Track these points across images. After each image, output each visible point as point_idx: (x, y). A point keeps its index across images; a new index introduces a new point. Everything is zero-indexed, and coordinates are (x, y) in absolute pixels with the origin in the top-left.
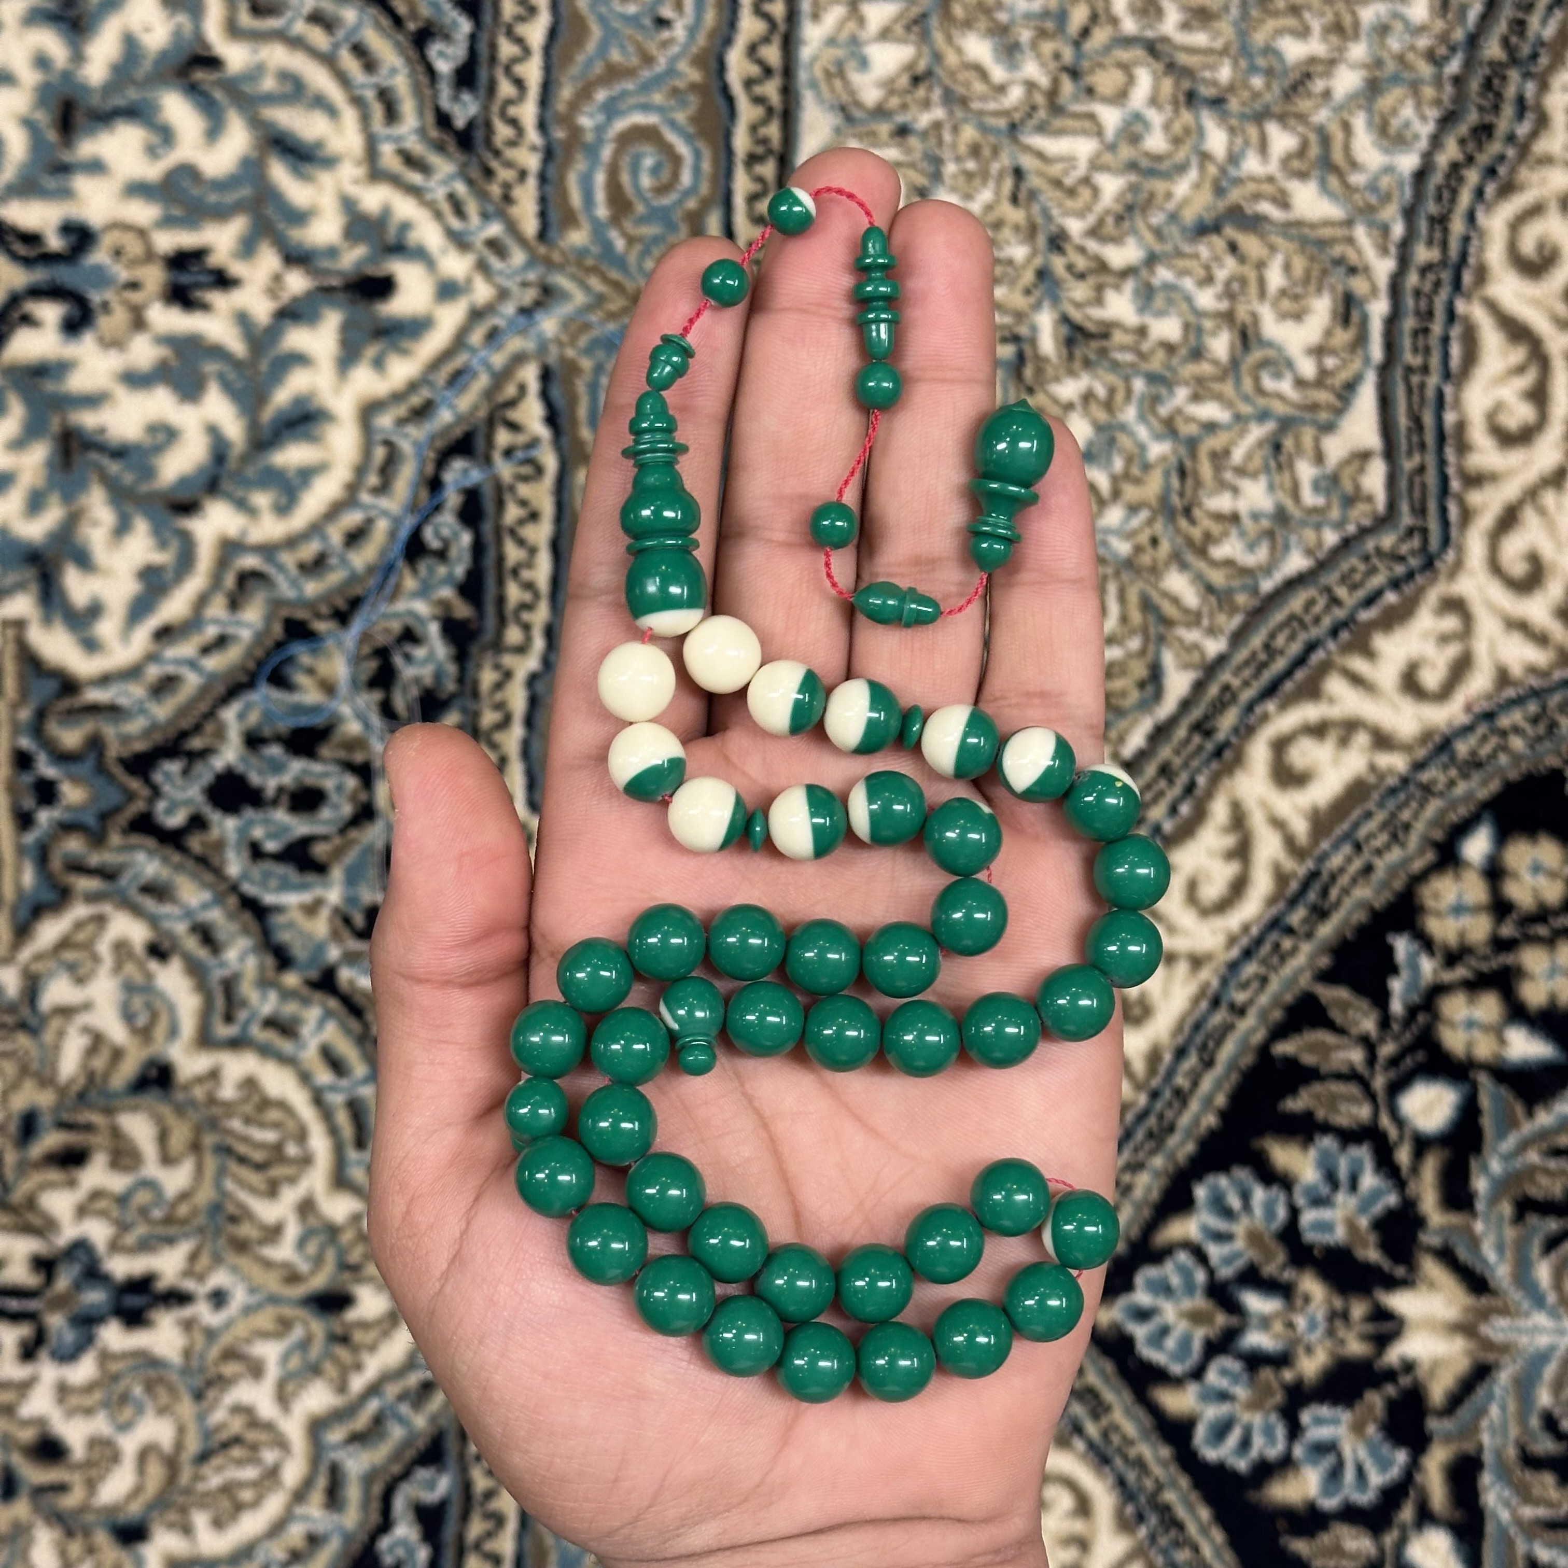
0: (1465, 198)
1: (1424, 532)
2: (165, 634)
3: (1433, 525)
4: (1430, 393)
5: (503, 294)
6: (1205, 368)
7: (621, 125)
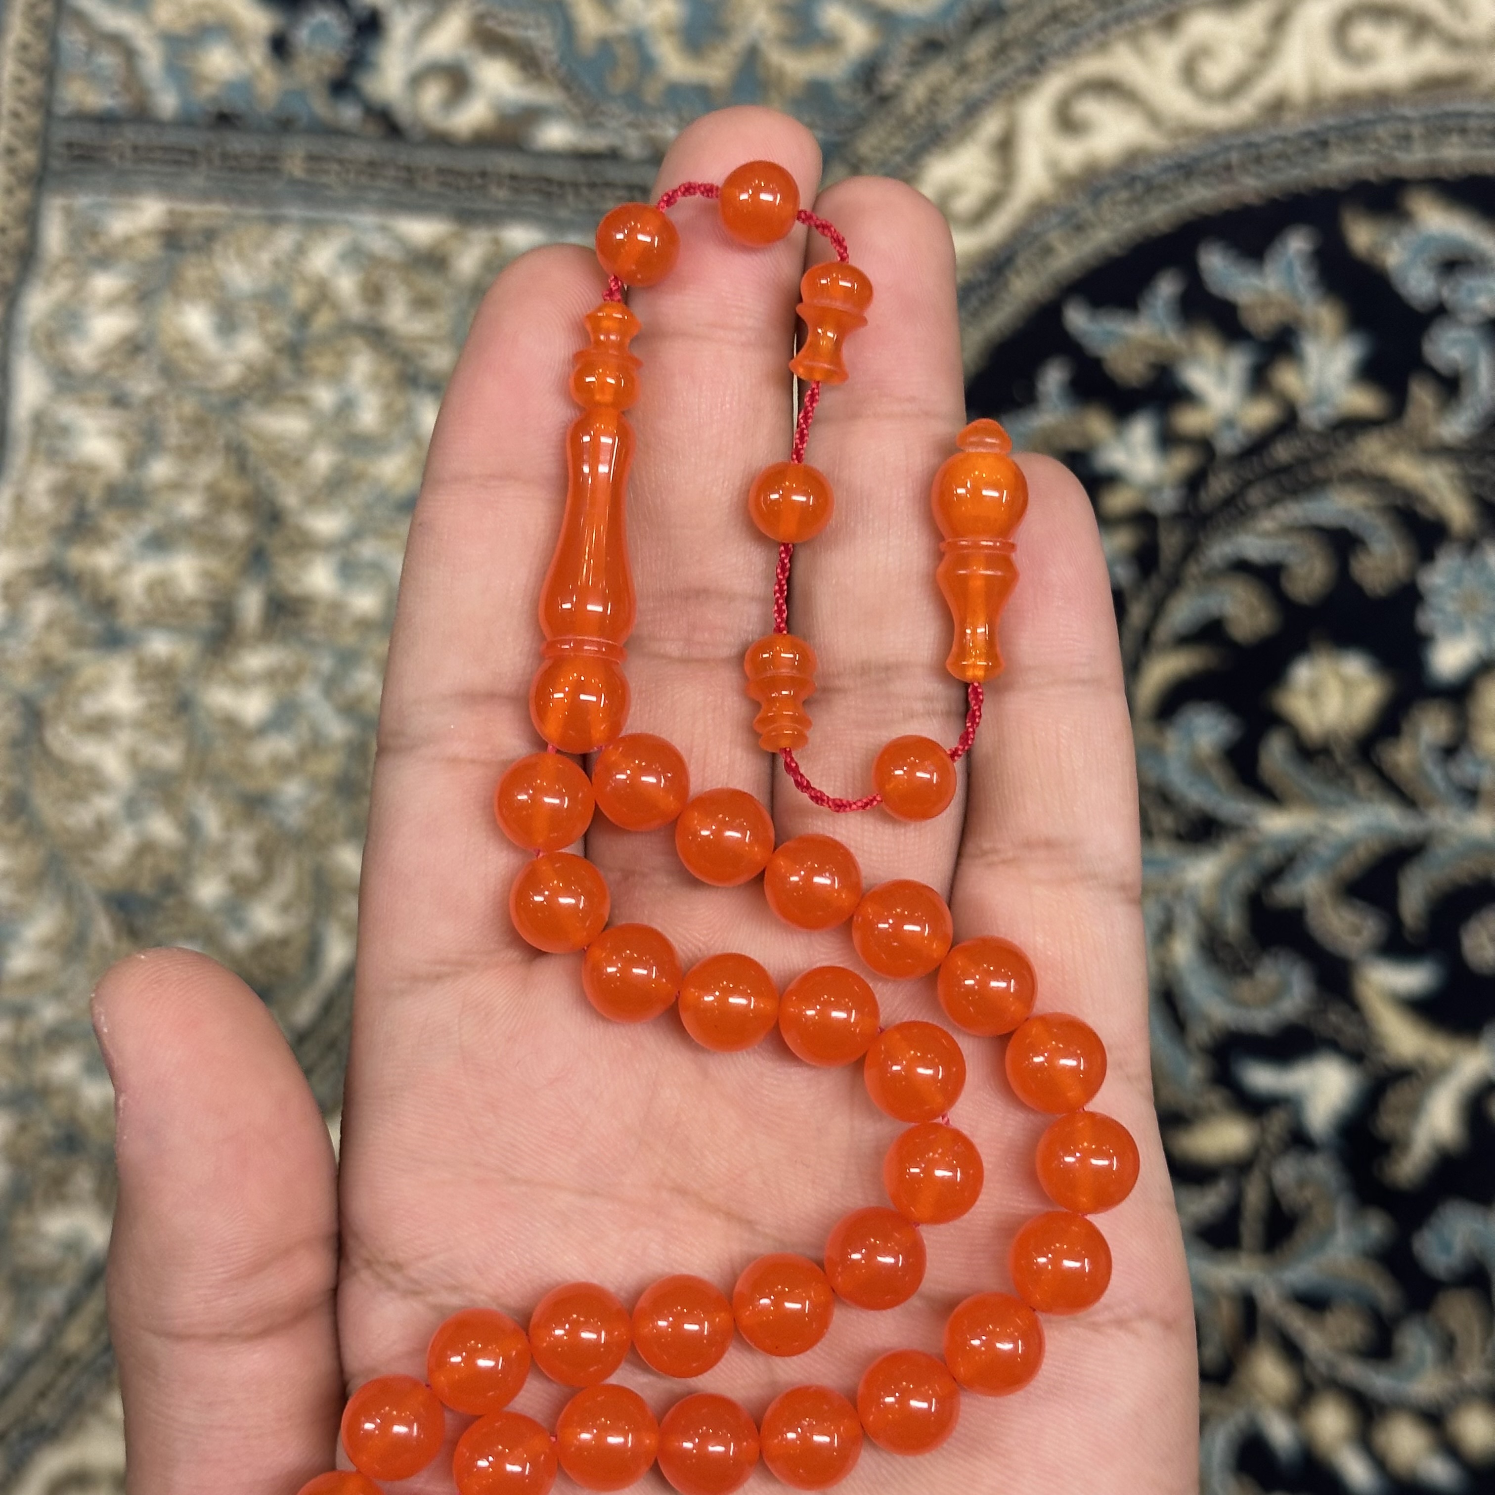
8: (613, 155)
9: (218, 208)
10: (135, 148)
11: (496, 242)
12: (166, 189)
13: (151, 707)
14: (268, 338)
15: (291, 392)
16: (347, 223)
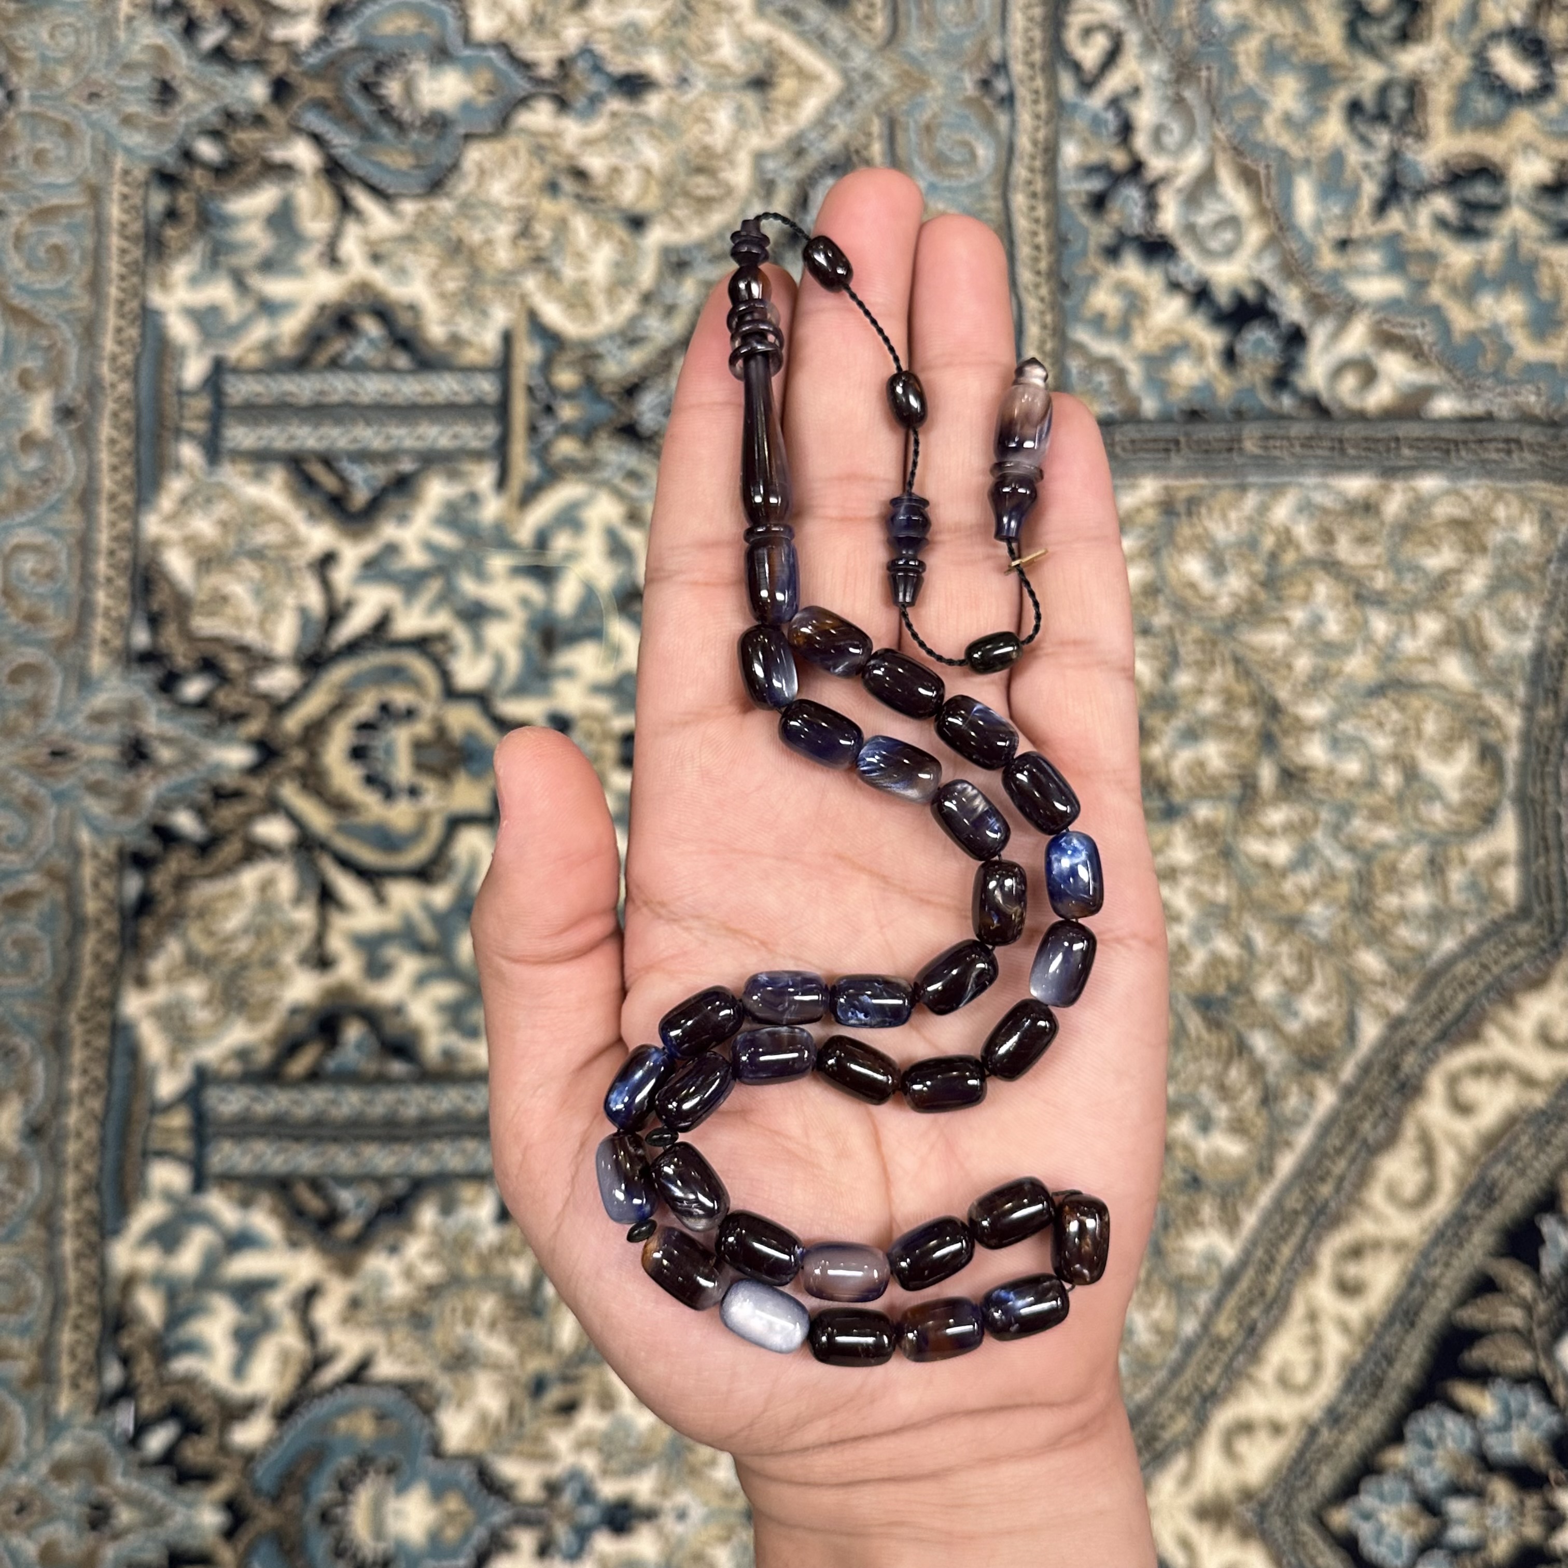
8: (1489, 417)
9: (1201, 481)
10: (1133, 442)
11: (1414, 489)
12: (1159, 470)
13: (1206, 857)
14: (1252, 575)
15: (1275, 615)
16: (1300, 485)
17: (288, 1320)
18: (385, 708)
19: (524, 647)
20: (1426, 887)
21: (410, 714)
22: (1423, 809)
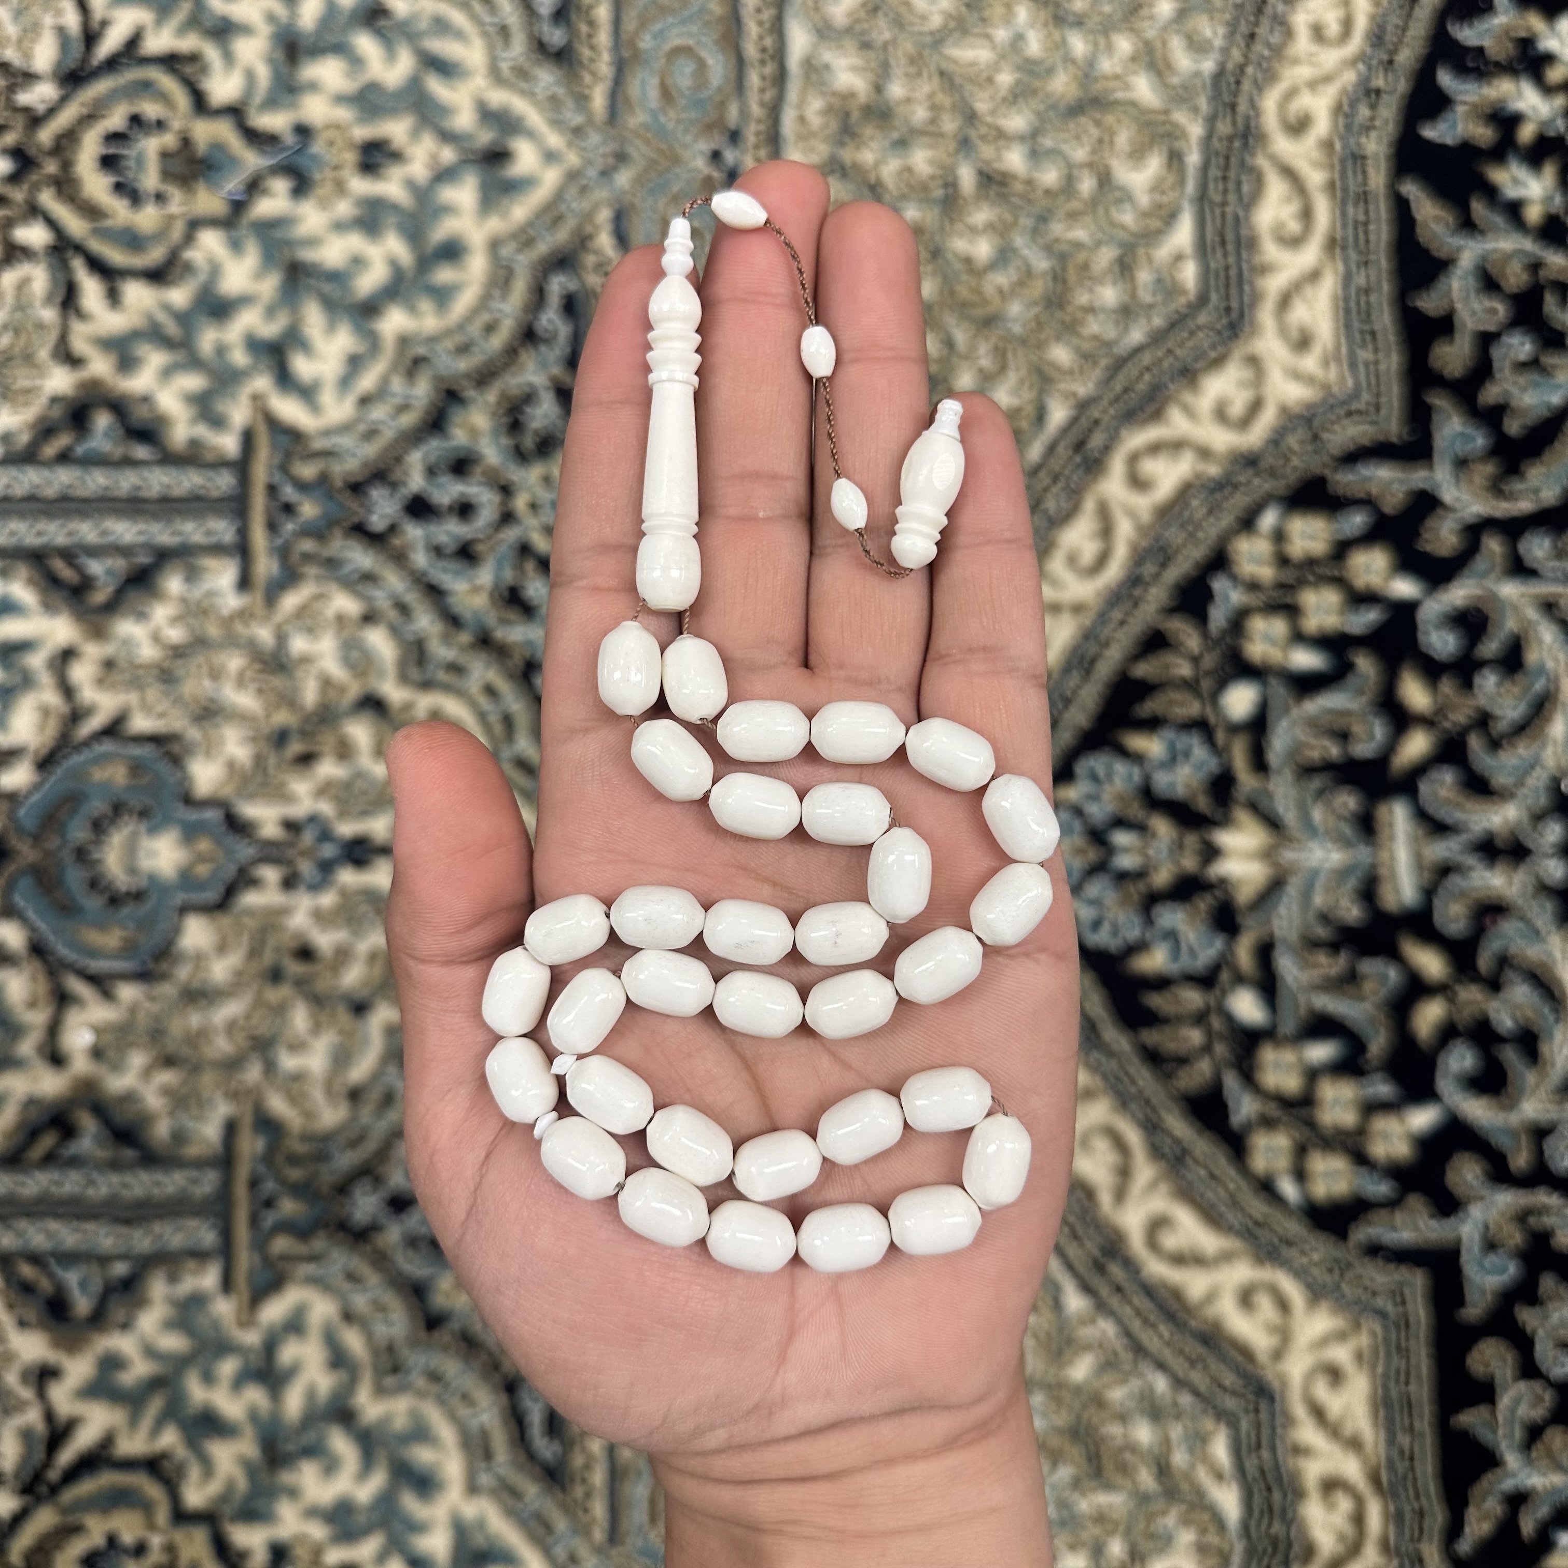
0: (1246, 85)
1: (1228, 309)
2: (365, 401)
3: (1234, 304)
4: (1230, 218)
5: (589, 162)
6: (1075, 205)
7: (667, 47)
17: (46, 679)
18: (136, 120)
19: (271, 61)
20: (1115, 283)
21: (160, 125)
22: (1114, 212)
